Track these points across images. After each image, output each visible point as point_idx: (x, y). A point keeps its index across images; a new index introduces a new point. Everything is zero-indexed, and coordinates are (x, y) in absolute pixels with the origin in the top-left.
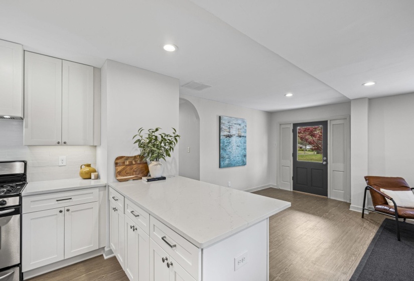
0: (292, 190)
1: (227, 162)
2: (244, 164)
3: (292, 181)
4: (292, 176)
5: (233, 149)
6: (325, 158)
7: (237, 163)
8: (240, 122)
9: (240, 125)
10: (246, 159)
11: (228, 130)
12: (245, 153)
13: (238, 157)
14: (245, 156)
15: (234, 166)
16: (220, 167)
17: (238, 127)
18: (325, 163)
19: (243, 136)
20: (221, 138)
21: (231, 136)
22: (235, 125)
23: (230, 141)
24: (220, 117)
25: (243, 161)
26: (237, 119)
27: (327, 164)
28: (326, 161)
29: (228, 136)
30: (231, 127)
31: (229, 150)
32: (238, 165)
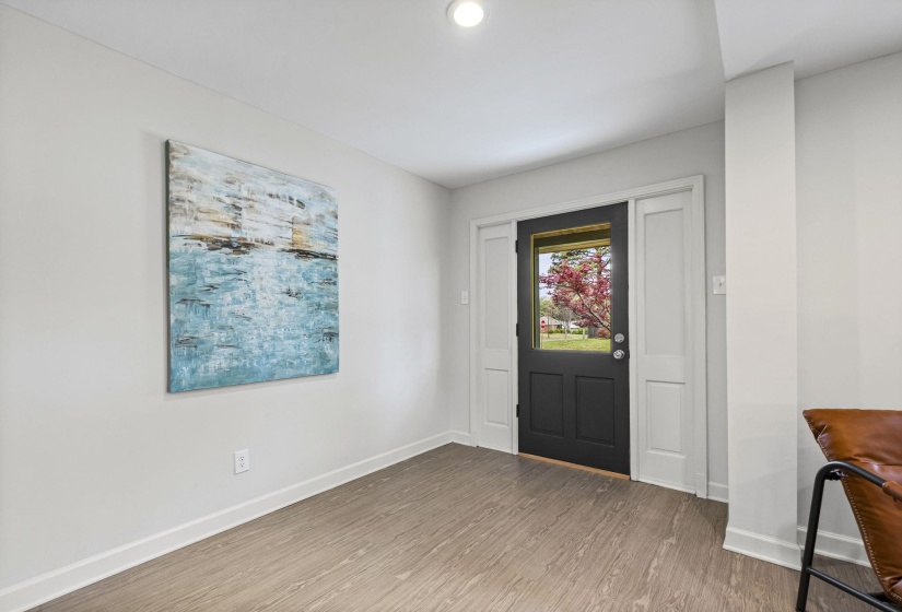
0: (516, 452)
1: (219, 361)
2: (327, 367)
3: (516, 420)
4: (516, 402)
5: (262, 303)
6: (619, 338)
7: (287, 363)
8: (300, 193)
9: (301, 204)
10: (336, 348)
11: (228, 217)
12: (332, 323)
13: (290, 337)
14: (332, 335)
15: (271, 378)
16: (172, 386)
17: (294, 211)
18: (618, 354)
19: (324, 256)
20: (175, 245)
21: (248, 245)
22: (274, 203)
23: (240, 267)
24: (167, 144)
25: (324, 358)
26: (284, 178)
27: (627, 356)
28: (625, 346)
29: (228, 244)
30: (242, 204)
31: (237, 308)
32: (290, 372)
